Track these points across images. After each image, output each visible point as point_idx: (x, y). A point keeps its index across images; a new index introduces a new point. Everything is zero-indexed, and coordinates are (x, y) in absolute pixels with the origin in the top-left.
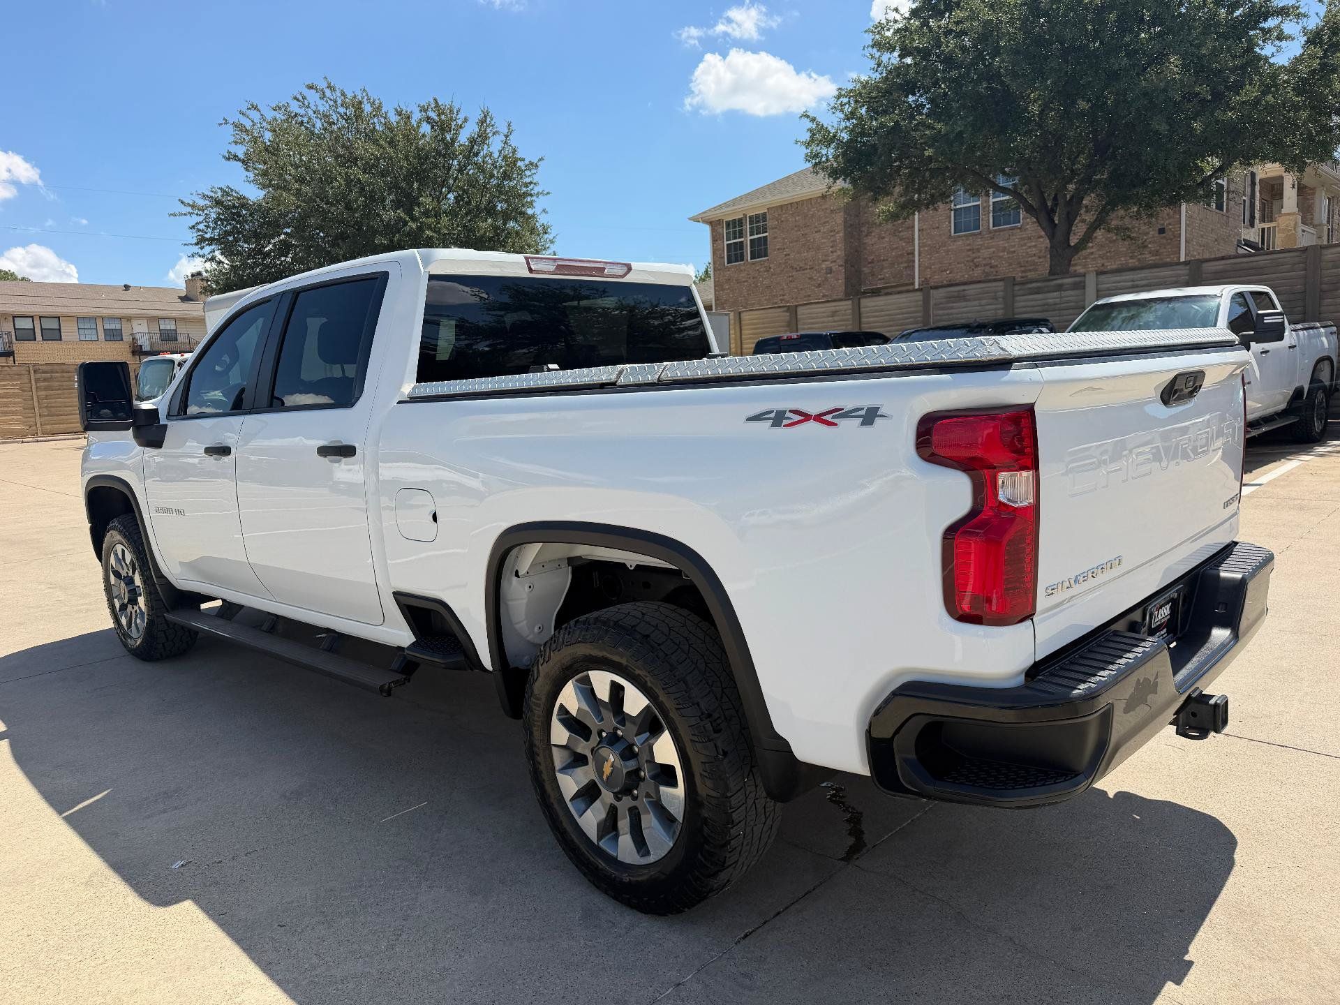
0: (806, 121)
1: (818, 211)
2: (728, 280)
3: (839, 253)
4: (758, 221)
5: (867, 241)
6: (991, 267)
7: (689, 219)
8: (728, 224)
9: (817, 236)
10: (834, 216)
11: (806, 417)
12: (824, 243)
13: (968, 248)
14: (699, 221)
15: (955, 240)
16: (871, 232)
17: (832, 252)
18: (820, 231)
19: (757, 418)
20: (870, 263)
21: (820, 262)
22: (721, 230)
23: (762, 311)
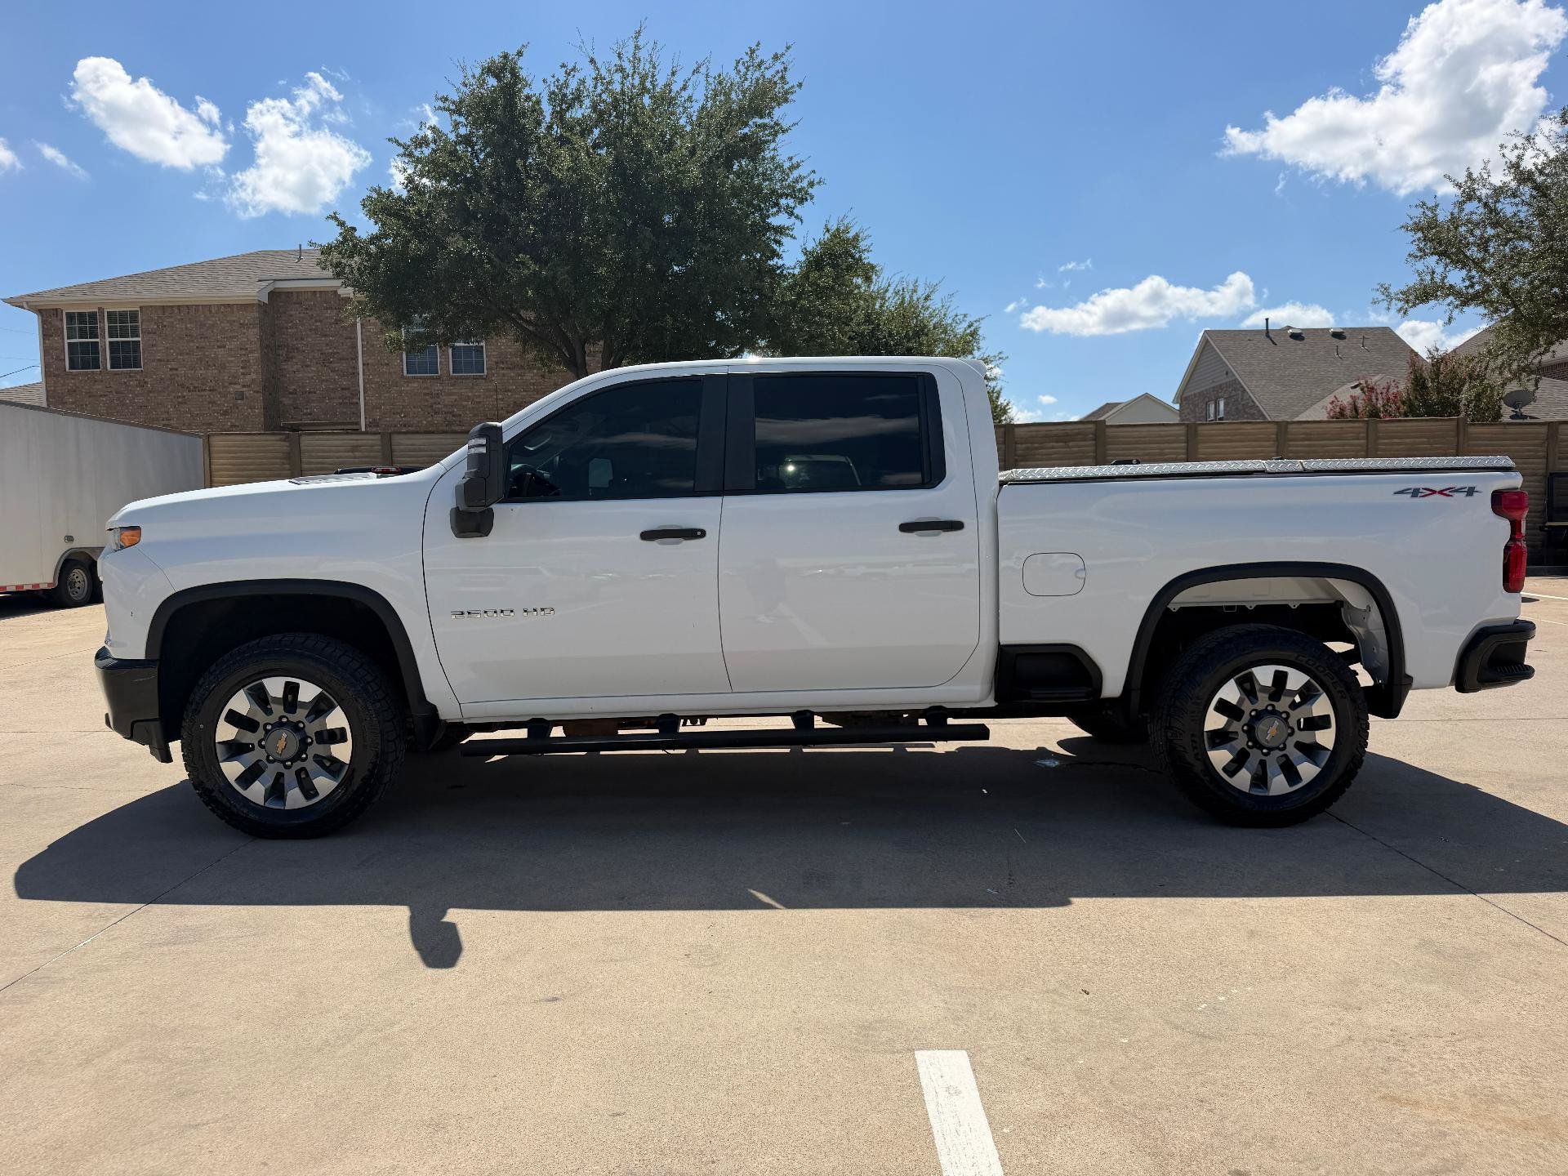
0: (334, 223)
1: (222, 322)
2: (71, 392)
3: (254, 376)
4: (123, 321)
5: (286, 367)
6: (453, 416)
7: (4, 300)
8: (70, 317)
9: (221, 352)
10: (245, 331)
11: (1434, 492)
12: (232, 361)
13: (426, 391)
14: (22, 307)
15: (408, 381)
16: (292, 358)
17: (243, 374)
18: (224, 347)
19: (1401, 492)
20: (290, 393)
21: (226, 384)
22: (58, 323)
23: (243, 438)
